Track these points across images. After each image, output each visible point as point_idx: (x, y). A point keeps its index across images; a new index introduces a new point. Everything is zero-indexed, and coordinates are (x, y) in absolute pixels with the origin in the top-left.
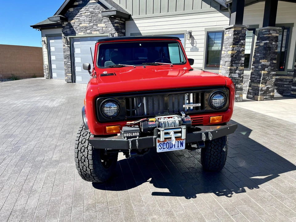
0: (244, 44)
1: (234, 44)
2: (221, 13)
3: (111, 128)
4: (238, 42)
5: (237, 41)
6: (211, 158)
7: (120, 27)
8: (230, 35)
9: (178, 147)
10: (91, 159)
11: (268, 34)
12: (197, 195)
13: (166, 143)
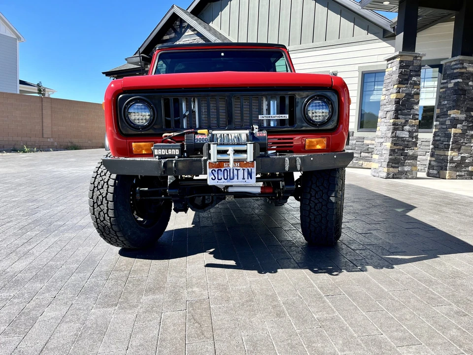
0: (418, 83)
1: (400, 83)
2: (384, 43)
3: (140, 145)
4: (407, 80)
5: (406, 77)
8: (394, 69)
9: (244, 179)
10: (111, 200)
11: (460, 68)
12: (279, 271)
13: (223, 169)
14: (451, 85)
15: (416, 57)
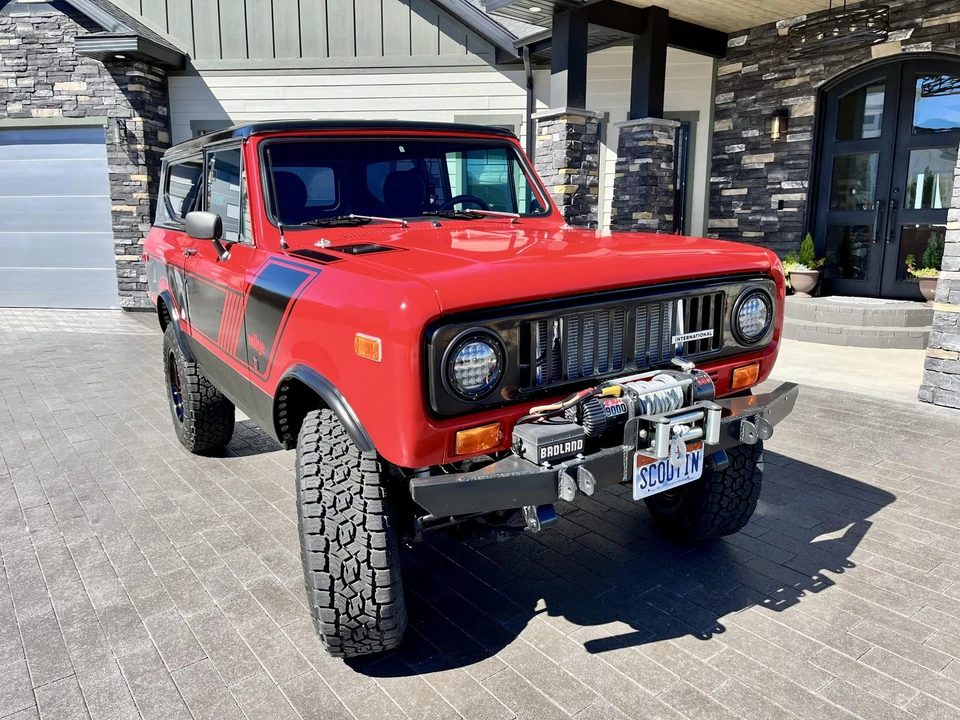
0: (595, 165)
1: (570, 165)
2: (499, 73)
3: (471, 437)
4: (580, 159)
5: (578, 155)
6: (724, 498)
7: (148, 97)
8: (556, 138)
9: (687, 473)
11: (649, 140)
12: (721, 621)
13: (657, 463)
14: (634, 168)
15: (590, 118)
